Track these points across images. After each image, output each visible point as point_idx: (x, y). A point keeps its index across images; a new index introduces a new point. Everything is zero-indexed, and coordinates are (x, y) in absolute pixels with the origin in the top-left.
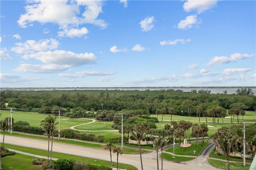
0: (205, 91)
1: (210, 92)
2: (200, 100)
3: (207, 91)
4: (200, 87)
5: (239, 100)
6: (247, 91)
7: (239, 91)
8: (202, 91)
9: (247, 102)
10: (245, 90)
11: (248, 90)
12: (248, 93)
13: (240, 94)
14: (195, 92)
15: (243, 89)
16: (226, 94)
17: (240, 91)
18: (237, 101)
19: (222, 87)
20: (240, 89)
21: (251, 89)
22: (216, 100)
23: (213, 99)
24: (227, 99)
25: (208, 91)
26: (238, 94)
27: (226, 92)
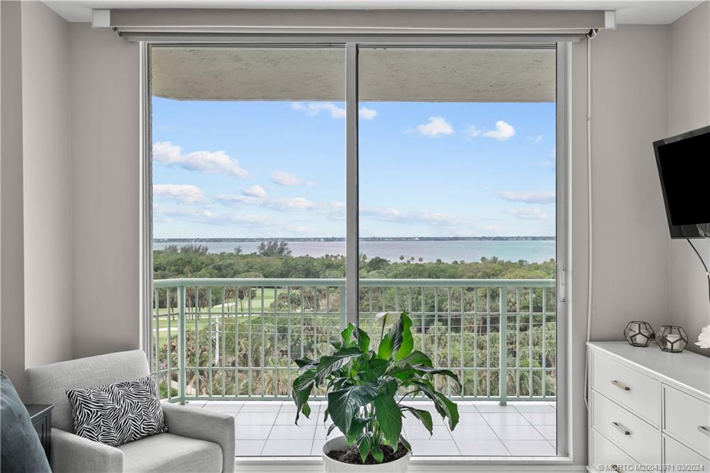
0: (196, 248)
1: (207, 249)
2: (172, 268)
3: (199, 248)
4: (192, 240)
5: (255, 267)
6: (279, 246)
7: (262, 247)
8: (188, 248)
9: (270, 270)
10: (275, 244)
11: (281, 245)
12: (282, 250)
13: (265, 254)
14: (174, 249)
15: (272, 244)
16: (240, 253)
17: (266, 248)
18: (251, 268)
19: (239, 239)
20: (266, 243)
21: (286, 242)
22: (209, 267)
23: (203, 266)
24: (231, 264)
25: (201, 248)
26: (262, 254)
27: (239, 251)
